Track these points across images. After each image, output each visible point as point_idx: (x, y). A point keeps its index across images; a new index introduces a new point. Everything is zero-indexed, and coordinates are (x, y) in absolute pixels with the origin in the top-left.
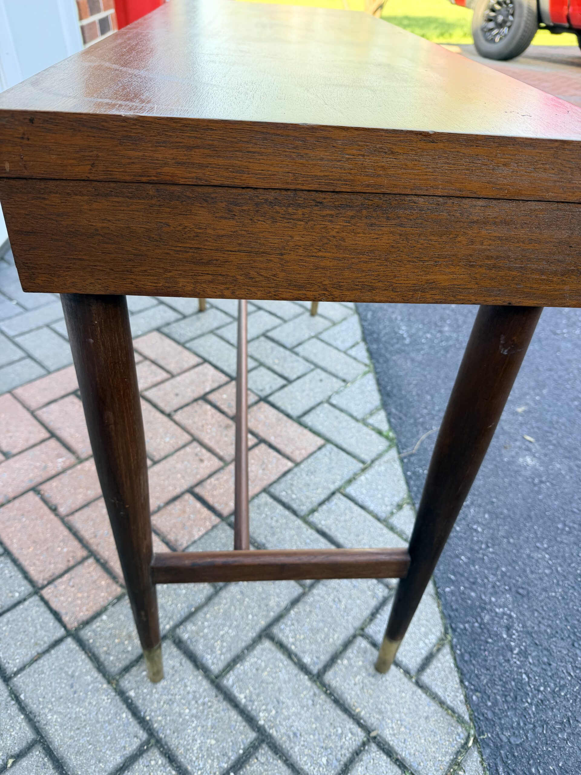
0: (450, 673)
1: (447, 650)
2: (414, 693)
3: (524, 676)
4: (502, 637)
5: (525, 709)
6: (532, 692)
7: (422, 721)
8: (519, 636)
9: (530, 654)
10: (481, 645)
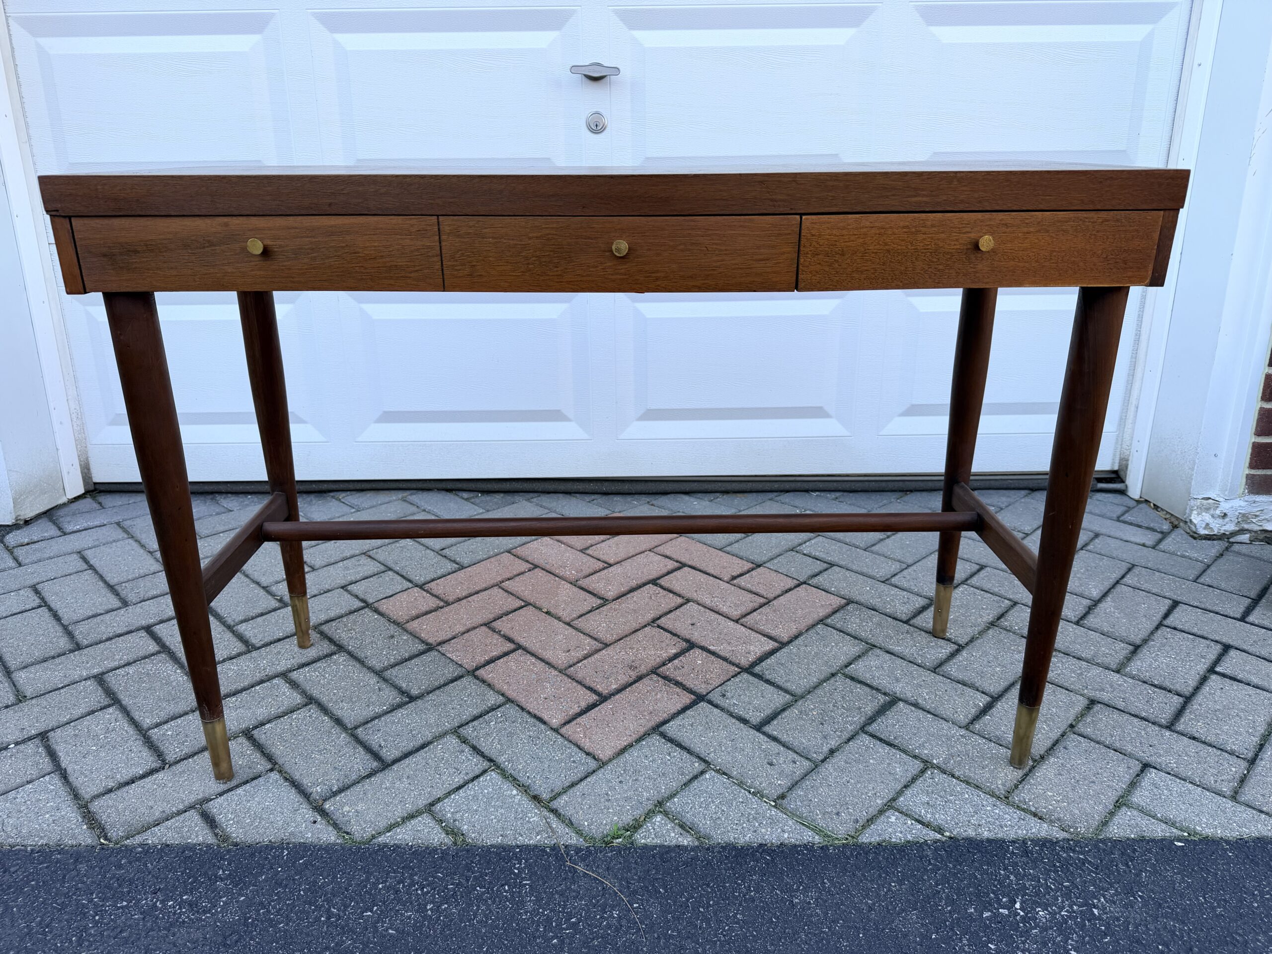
0: (182, 837)
1: (211, 839)
2: (183, 801)
3: (125, 903)
4: (186, 894)
5: (92, 894)
6: (102, 906)
7: (150, 804)
8: (175, 914)
9: (144, 919)
10: (190, 871)
